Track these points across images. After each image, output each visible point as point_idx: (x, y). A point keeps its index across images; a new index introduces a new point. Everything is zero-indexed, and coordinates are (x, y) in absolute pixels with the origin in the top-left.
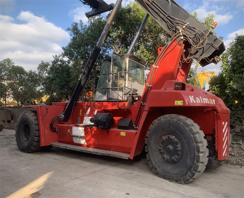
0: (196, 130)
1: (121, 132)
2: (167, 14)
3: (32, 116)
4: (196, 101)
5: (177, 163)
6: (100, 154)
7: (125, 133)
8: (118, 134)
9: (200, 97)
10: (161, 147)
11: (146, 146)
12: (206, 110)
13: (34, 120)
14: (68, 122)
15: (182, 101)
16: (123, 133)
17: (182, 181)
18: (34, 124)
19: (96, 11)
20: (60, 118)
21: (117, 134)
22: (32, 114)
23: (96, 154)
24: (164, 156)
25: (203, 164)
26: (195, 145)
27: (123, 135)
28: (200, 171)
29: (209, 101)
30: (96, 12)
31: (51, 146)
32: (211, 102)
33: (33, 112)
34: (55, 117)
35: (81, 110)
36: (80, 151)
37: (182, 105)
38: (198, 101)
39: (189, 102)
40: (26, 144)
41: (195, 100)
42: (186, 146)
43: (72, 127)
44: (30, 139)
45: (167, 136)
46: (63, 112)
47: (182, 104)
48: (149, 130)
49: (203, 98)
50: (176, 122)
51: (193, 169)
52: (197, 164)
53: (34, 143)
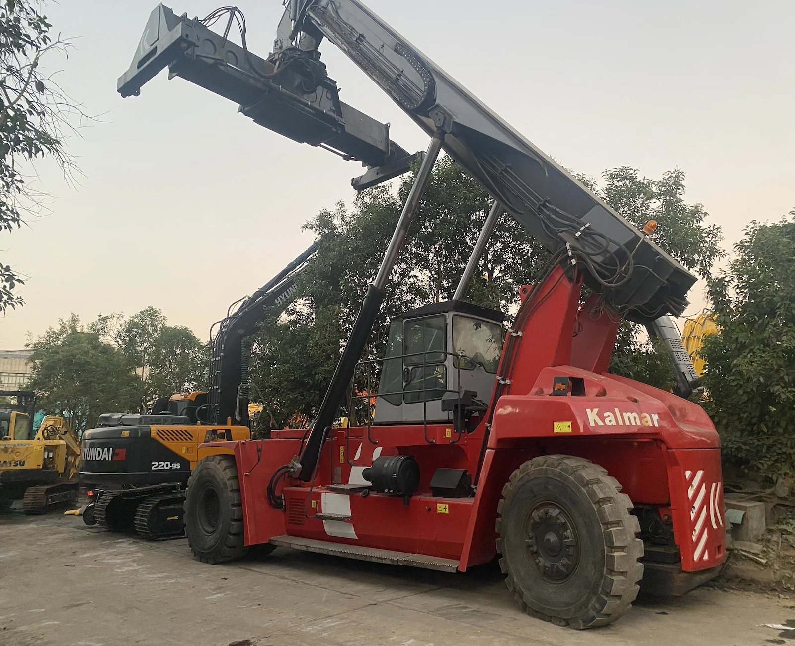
0: (605, 493)
1: (438, 505)
2: (539, 200)
3: (224, 470)
4: (603, 421)
5: (567, 576)
6: (389, 562)
7: (447, 506)
8: (432, 509)
9: (616, 410)
10: (530, 538)
11: (499, 539)
12: (639, 442)
13: (227, 480)
14: (311, 481)
15: (570, 423)
16: (443, 506)
17: (581, 622)
18: (229, 489)
19: (377, 174)
20: (292, 470)
21: (430, 510)
22: (224, 463)
23: (380, 561)
24: (537, 561)
25: (626, 577)
26: (603, 531)
27: (443, 511)
28: (621, 596)
29: (641, 419)
30: (379, 176)
31: (271, 546)
32: (647, 422)
33: (227, 459)
34: (279, 470)
35: (342, 449)
36: (340, 555)
37: (569, 433)
38: (610, 421)
39: (587, 424)
40: (210, 540)
41: (603, 419)
42: (584, 532)
43: (320, 494)
44: (220, 526)
45: (542, 511)
46: (299, 455)
47: (570, 431)
48: (502, 497)
49: (624, 414)
50: (560, 475)
51: (600, 590)
52: (609, 576)
53: (231, 537)
